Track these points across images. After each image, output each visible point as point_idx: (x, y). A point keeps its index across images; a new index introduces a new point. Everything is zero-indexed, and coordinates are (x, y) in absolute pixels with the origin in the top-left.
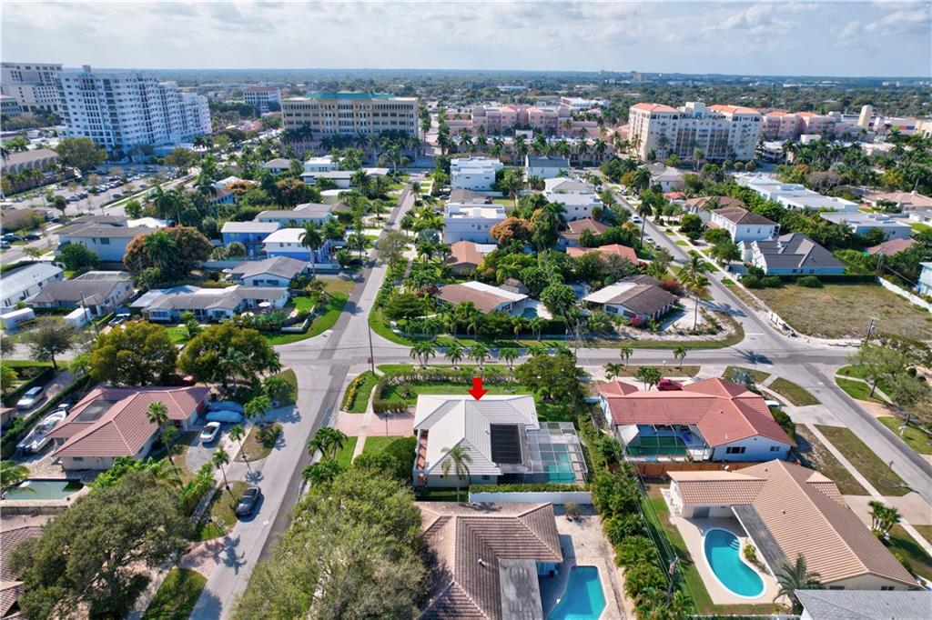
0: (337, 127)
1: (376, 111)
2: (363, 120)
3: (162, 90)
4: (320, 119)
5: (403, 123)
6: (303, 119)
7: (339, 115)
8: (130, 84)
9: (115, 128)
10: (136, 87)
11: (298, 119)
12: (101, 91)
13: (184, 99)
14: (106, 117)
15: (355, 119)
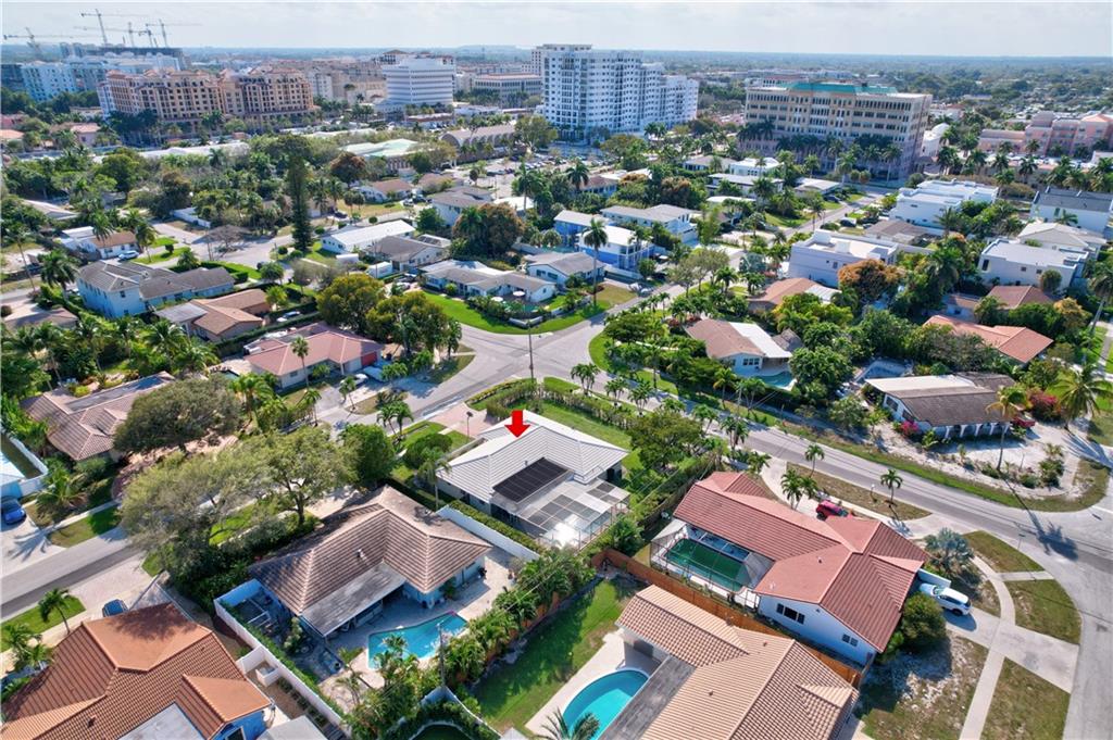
0: (805, 125)
2: (840, 119)
3: (644, 72)
4: (788, 114)
5: (891, 127)
7: (812, 111)
8: (606, 64)
9: (583, 108)
10: (613, 67)
11: (763, 112)
12: (578, 70)
13: (668, 82)
14: (577, 97)
15: (830, 118)
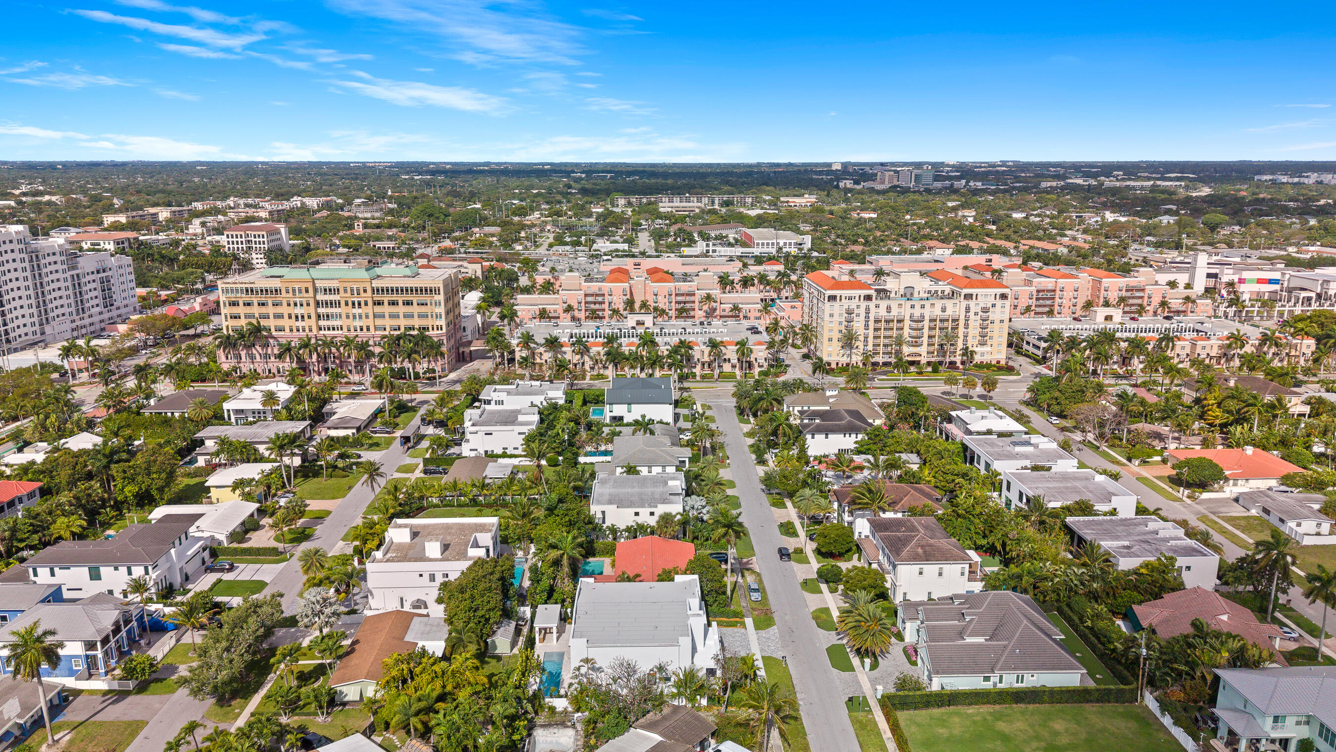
0: (313, 323)
1: (377, 298)
2: (357, 311)
3: (34, 256)
5: (422, 316)
6: (256, 310)
7: (318, 305)
11: (247, 309)
13: (80, 266)
15: (343, 310)
